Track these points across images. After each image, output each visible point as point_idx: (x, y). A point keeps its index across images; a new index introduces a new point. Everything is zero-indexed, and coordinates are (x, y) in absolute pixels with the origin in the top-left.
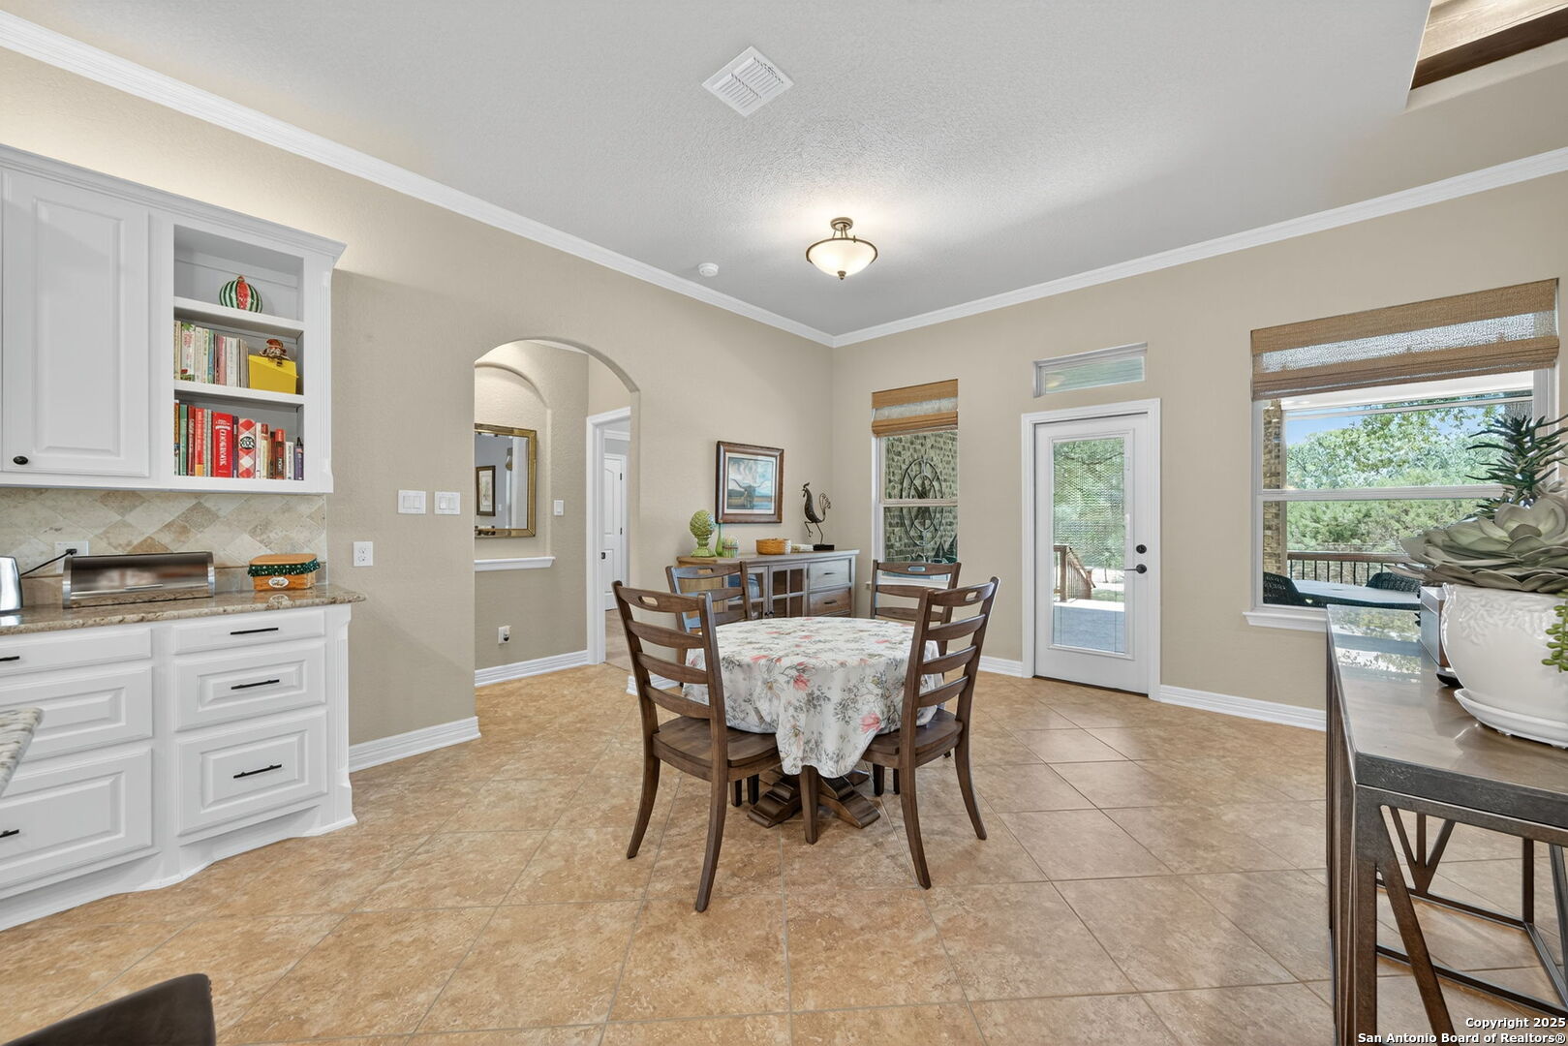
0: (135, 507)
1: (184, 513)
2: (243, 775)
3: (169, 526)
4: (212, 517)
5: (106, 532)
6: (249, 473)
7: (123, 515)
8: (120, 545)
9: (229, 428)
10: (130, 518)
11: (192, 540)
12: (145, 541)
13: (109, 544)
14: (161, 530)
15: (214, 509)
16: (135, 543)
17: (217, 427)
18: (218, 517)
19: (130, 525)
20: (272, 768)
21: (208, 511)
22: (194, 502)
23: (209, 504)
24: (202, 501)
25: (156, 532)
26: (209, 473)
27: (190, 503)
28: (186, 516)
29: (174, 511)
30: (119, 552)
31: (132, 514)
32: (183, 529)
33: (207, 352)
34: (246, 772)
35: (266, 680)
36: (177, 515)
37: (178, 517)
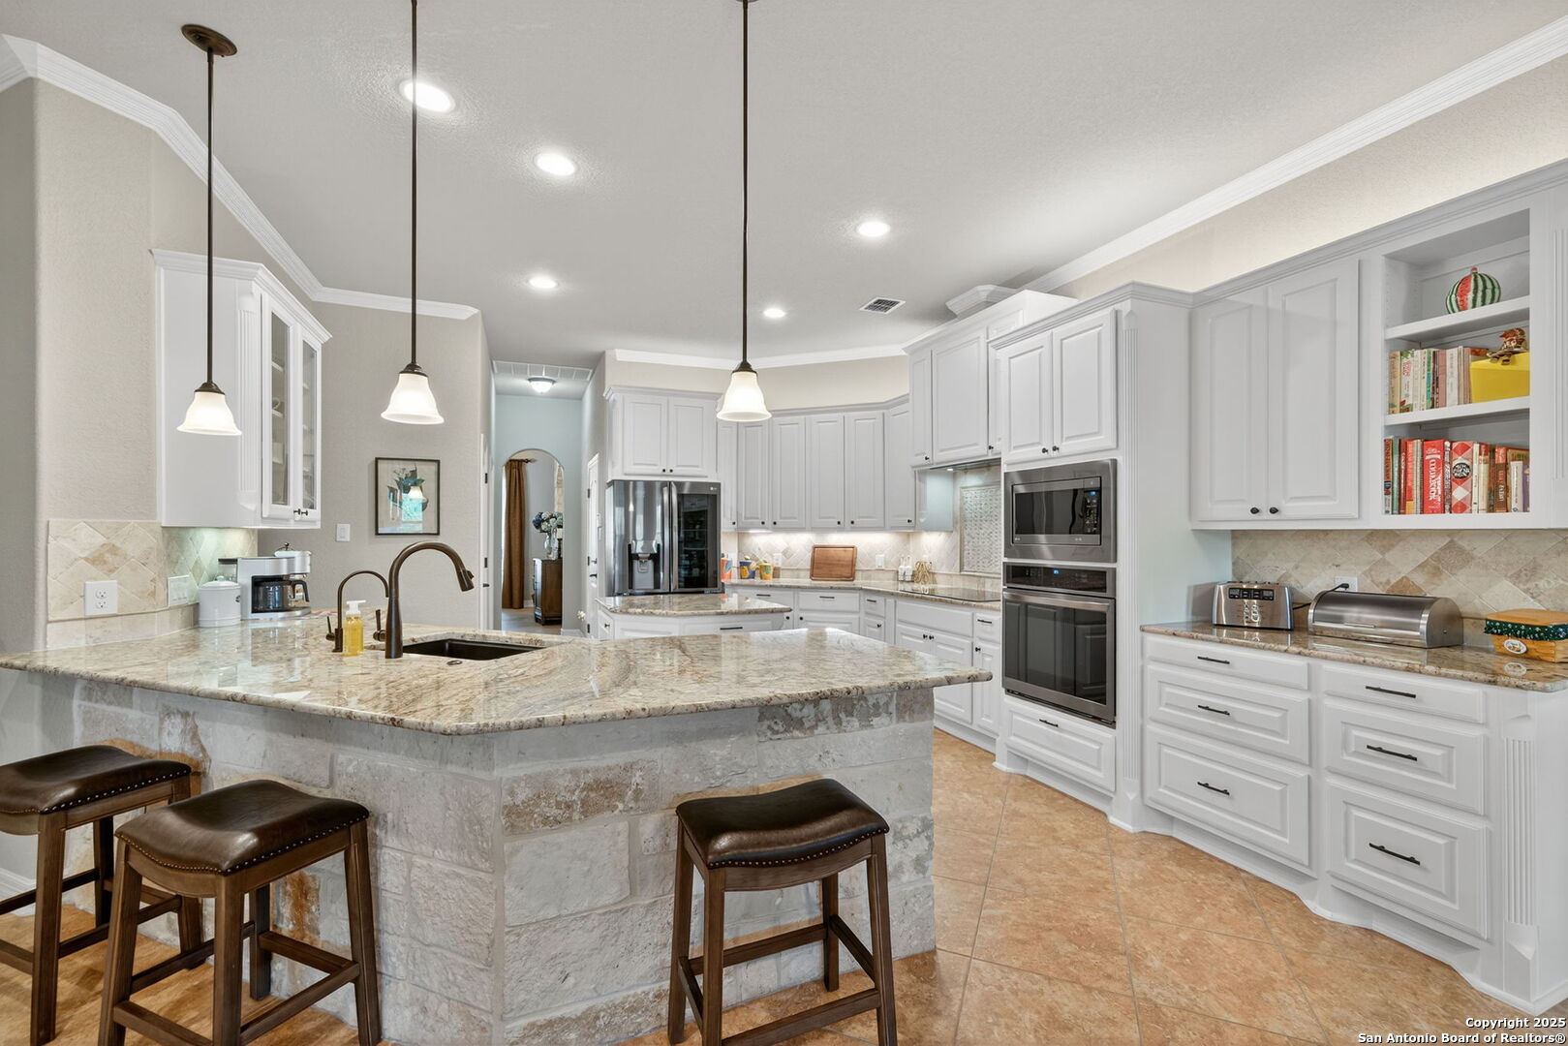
0: (1393, 546)
1: (1436, 553)
2: (1381, 849)
3: (1422, 566)
4: (1467, 558)
5: (1371, 570)
6: (1462, 507)
7: (1383, 553)
8: (1381, 583)
9: (1439, 457)
10: (1389, 556)
11: (1445, 582)
12: (1401, 580)
13: (1372, 581)
14: (1415, 570)
15: (1468, 548)
16: (1393, 581)
17: (1427, 458)
18: (1473, 558)
19: (1388, 564)
20: (1412, 860)
21: (1462, 550)
22: (1448, 540)
23: (1464, 543)
24: (1456, 539)
25: (1411, 572)
26: (1419, 510)
27: (1444, 542)
28: (1437, 557)
29: (1424, 552)
30: (1379, 590)
31: (1391, 552)
32: (1435, 568)
33: (1426, 375)
34: (1386, 848)
35: (1406, 754)
36: (1430, 554)
37: (1431, 557)
